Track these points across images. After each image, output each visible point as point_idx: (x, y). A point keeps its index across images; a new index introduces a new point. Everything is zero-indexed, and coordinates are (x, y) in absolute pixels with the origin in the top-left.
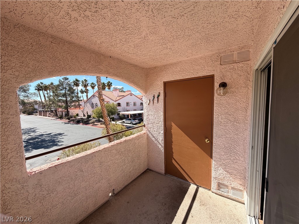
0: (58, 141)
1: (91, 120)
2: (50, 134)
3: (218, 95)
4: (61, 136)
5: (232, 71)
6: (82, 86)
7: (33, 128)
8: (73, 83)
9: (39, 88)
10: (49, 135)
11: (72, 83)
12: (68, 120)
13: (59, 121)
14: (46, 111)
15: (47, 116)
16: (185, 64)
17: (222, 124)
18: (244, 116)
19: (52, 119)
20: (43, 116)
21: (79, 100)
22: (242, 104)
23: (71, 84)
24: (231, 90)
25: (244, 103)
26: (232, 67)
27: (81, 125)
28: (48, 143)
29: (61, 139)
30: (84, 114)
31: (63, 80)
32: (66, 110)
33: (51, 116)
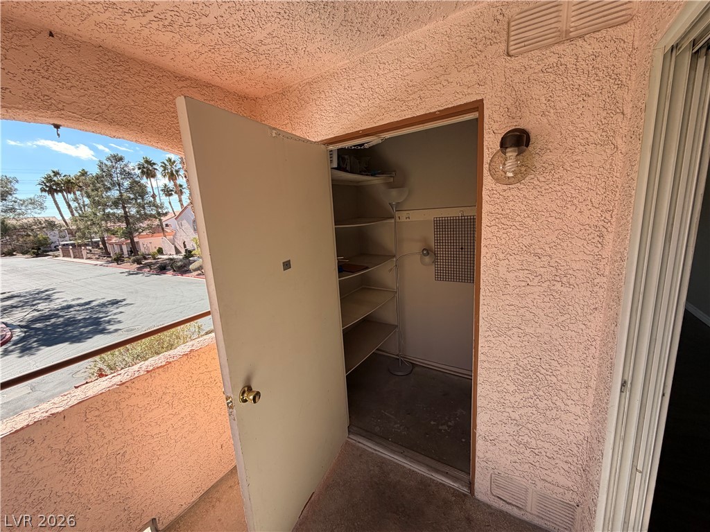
0: (109, 322)
1: (195, 261)
2: (89, 302)
3: (497, 180)
4: (117, 308)
5: (553, 76)
6: (164, 176)
7: (47, 291)
8: (139, 169)
9: (50, 187)
10: (87, 306)
11: (134, 169)
12: (136, 266)
13: (115, 269)
14: (80, 246)
15: (83, 258)
16: (377, 67)
17: (510, 289)
18: (591, 258)
19: (96, 265)
20: (74, 258)
21: (159, 214)
22: (587, 213)
23: (132, 172)
24: (544, 158)
25: (595, 210)
26: (553, 59)
27: (169, 276)
28: (82, 327)
29: (115, 314)
30: (176, 248)
31: (109, 163)
32: (129, 241)
33: (94, 257)
